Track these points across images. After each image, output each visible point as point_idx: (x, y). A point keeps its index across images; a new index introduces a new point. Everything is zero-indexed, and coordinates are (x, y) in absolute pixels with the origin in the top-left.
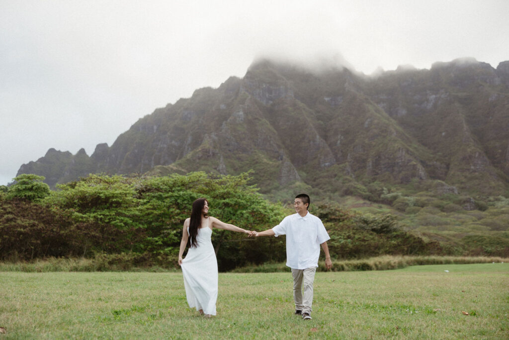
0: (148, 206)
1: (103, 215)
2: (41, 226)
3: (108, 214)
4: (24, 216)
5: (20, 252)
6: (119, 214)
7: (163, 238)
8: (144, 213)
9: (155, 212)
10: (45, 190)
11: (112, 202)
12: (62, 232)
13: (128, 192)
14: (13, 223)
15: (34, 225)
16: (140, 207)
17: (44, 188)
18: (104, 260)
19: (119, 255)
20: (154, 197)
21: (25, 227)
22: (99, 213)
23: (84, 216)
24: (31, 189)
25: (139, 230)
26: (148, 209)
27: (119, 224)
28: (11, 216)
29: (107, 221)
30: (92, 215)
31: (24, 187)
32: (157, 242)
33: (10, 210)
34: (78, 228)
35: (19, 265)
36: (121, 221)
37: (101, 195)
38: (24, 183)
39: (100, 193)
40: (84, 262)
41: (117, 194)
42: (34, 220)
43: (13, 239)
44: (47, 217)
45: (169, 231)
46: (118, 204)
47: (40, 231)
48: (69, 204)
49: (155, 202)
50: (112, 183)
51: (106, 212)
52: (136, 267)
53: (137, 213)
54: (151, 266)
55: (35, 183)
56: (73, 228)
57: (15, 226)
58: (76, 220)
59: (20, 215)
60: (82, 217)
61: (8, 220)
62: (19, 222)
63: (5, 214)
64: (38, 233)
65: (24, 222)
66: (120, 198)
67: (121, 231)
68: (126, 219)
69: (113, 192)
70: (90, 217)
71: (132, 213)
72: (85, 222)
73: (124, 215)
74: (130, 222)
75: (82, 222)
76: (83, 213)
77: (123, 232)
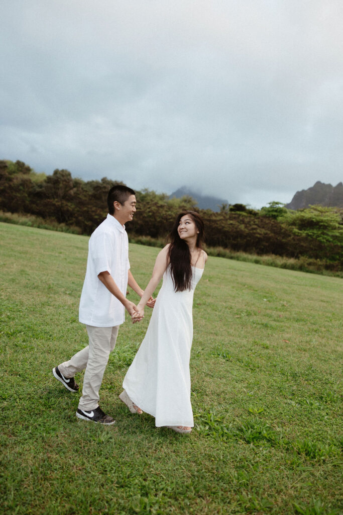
1: (313, 233)
2: (272, 235)
4: (263, 227)
5: (256, 249)
6: (323, 233)
11: (321, 225)
12: (284, 240)
13: (333, 219)
14: (255, 231)
15: (266, 234)
16: (341, 231)
18: (304, 262)
19: (315, 261)
21: (260, 234)
22: (311, 231)
23: (300, 232)
25: (336, 246)
27: (322, 240)
28: (256, 227)
29: (314, 237)
30: (306, 232)
33: (257, 223)
34: (294, 239)
36: (325, 239)
37: (314, 220)
40: (292, 261)
41: (325, 220)
42: (268, 231)
43: (252, 240)
44: (277, 230)
46: (325, 227)
47: (269, 238)
48: (293, 224)
50: (325, 213)
51: (315, 231)
53: (338, 234)
54: (337, 271)
56: (290, 238)
57: (255, 233)
58: (294, 234)
60: (299, 233)
61: (253, 229)
62: (258, 231)
65: (262, 231)
66: (327, 223)
67: (323, 245)
68: (329, 238)
69: (322, 218)
70: (304, 233)
71: (334, 234)
72: (299, 236)
73: (328, 235)
74: (331, 240)
75: (298, 236)
76: (300, 229)
77: (324, 246)
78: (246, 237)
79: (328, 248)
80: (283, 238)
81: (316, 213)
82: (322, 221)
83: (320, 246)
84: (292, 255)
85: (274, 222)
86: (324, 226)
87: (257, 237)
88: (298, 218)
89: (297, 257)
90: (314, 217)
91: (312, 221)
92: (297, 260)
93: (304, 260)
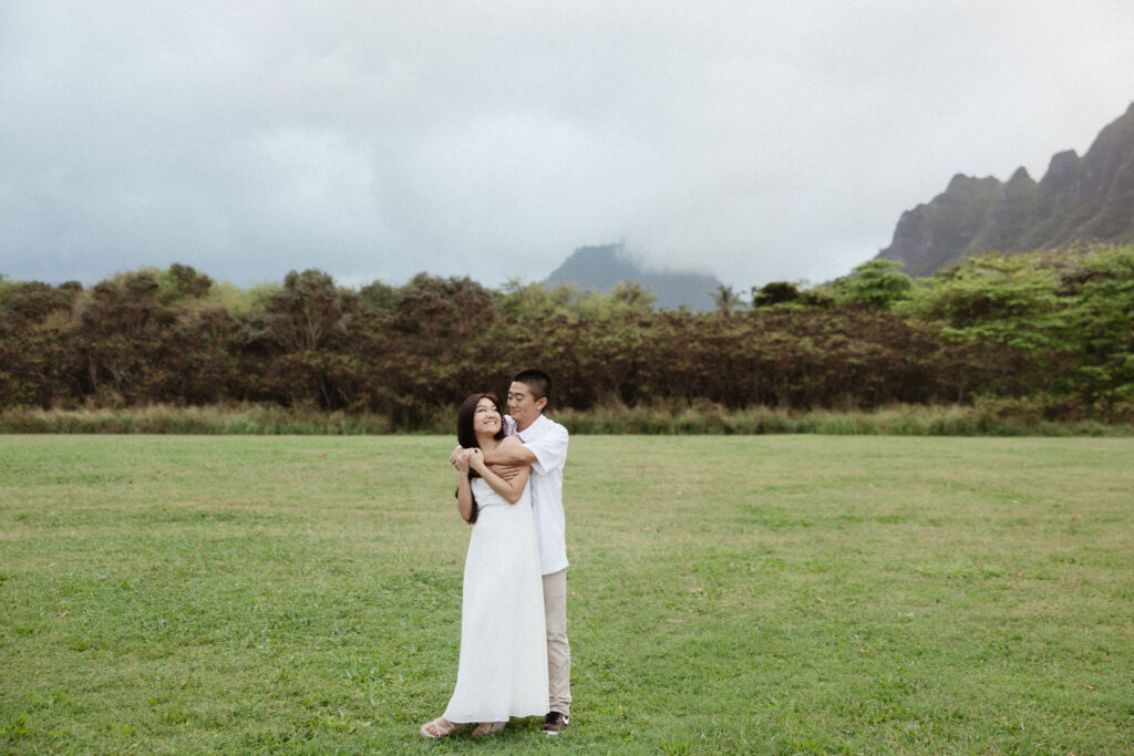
0: (1082, 309)
1: (994, 330)
2: (888, 352)
3: (1001, 327)
4: (861, 337)
5: (855, 395)
6: (1021, 327)
7: (1112, 367)
8: (1074, 324)
9: (1097, 320)
10: (906, 285)
11: (1012, 307)
12: (922, 362)
13: (1040, 286)
14: (842, 350)
15: (874, 352)
16: (1066, 312)
17: (903, 282)
18: (990, 410)
19: (1016, 403)
20: (1098, 290)
21: (859, 356)
22: (988, 327)
23: (960, 332)
24: (880, 286)
25: (1064, 354)
26: (1083, 315)
27: (1023, 345)
28: (839, 338)
29: (1001, 340)
30: (975, 330)
31: (868, 282)
32: (1100, 374)
33: (840, 326)
34: (948, 355)
35: (853, 417)
36: (1029, 340)
37: (990, 295)
38: (869, 276)
39: (988, 292)
40: (955, 413)
41: (1020, 291)
42: (877, 342)
43: (842, 376)
44: (900, 338)
45: (1124, 354)
46: (1022, 310)
47: (884, 362)
48: (937, 313)
49: (1095, 300)
50: (1014, 271)
51: (999, 325)
52: (1051, 420)
53: (1060, 323)
54: (1078, 419)
55: (886, 275)
56: (938, 355)
57: (844, 356)
58: (946, 341)
59: (855, 333)
60: (957, 336)
61: (836, 345)
62: (851, 347)
63: (832, 333)
64: (882, 365)
65: (859, 348)
66: (1026, 298)
67: (1027, 357)
68: (1037, 336)
69: (1011, 287)
70: (971, 333)
71: (1050, 324)
72: (961, 344)
73: (1031, 328)
74: (1045, 340)
75: (956, 344)
76: (960, 327)
77: (1032, 359)
78: (823, 369)
79: (1042, 364)
80: (919, 355)
81: (994, 276)
82: (1012, 296)
83: (1019, 363)
84: (951, 397)
85: (882, 316)
86: (1019, 306)
87: (853, 366)
88: (946, 297)
89: (968, 401)
90: (990, 287)
91: (987, 300)
92: (967, 409)
93: (985, 405)
